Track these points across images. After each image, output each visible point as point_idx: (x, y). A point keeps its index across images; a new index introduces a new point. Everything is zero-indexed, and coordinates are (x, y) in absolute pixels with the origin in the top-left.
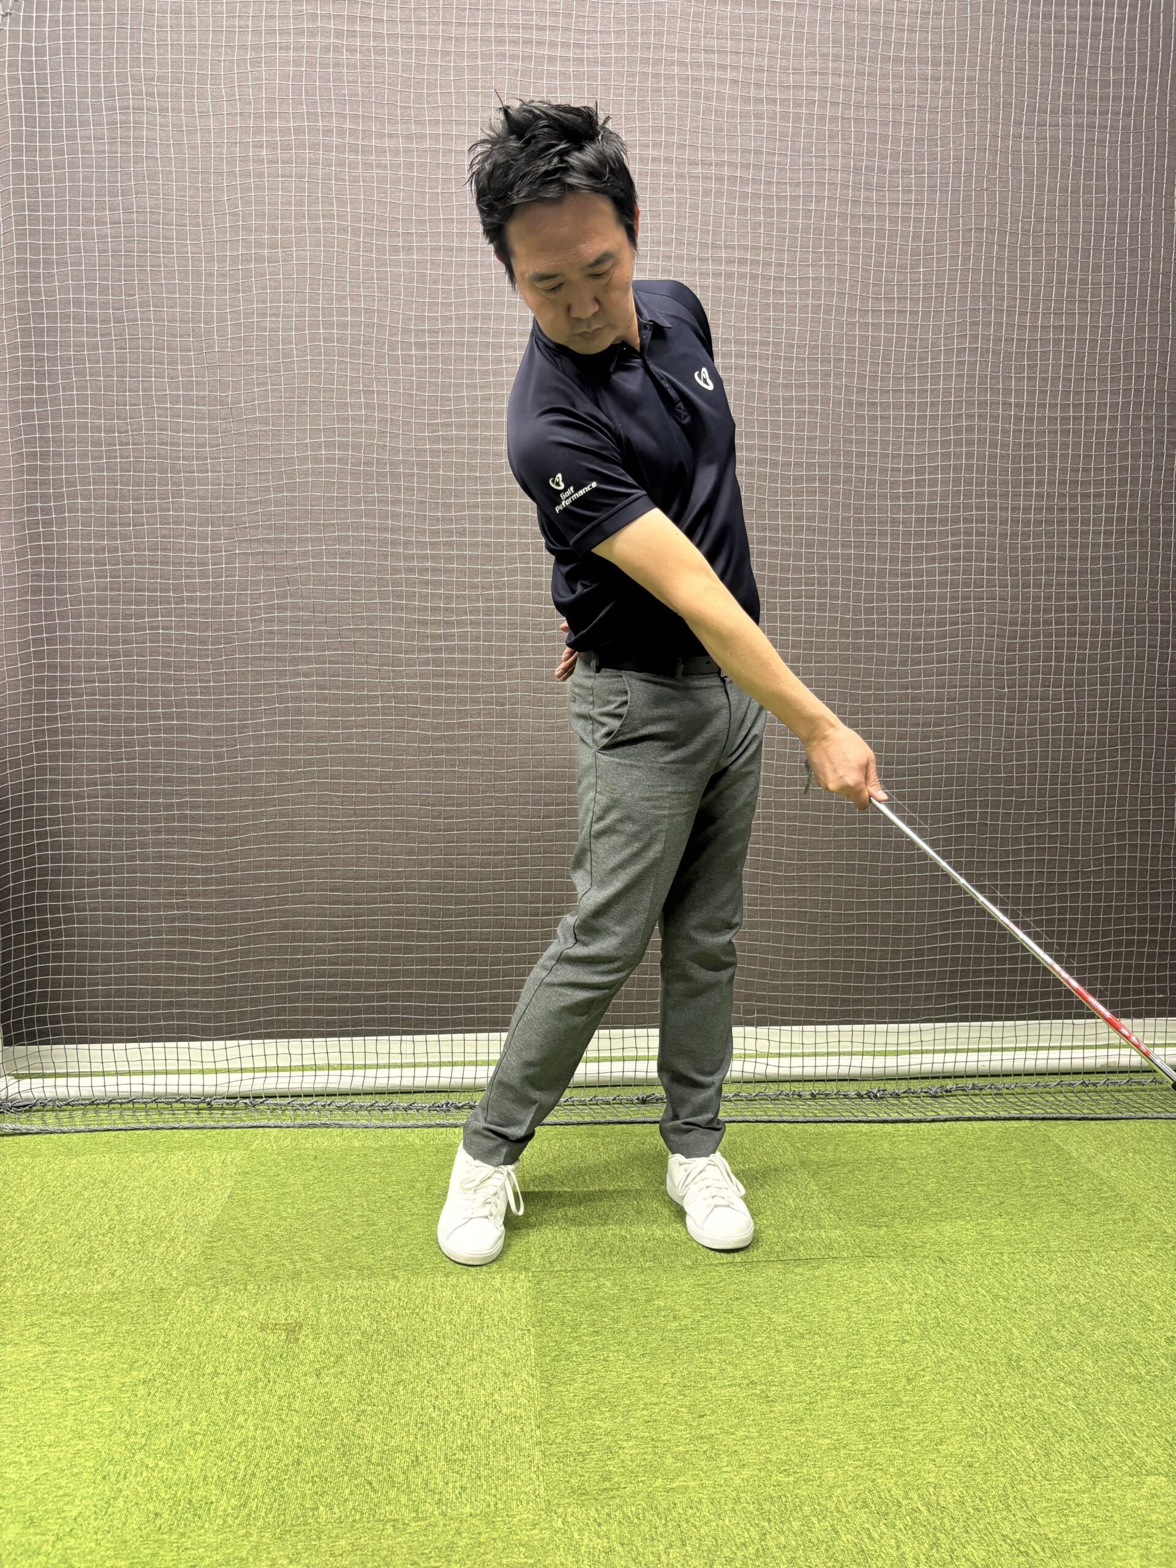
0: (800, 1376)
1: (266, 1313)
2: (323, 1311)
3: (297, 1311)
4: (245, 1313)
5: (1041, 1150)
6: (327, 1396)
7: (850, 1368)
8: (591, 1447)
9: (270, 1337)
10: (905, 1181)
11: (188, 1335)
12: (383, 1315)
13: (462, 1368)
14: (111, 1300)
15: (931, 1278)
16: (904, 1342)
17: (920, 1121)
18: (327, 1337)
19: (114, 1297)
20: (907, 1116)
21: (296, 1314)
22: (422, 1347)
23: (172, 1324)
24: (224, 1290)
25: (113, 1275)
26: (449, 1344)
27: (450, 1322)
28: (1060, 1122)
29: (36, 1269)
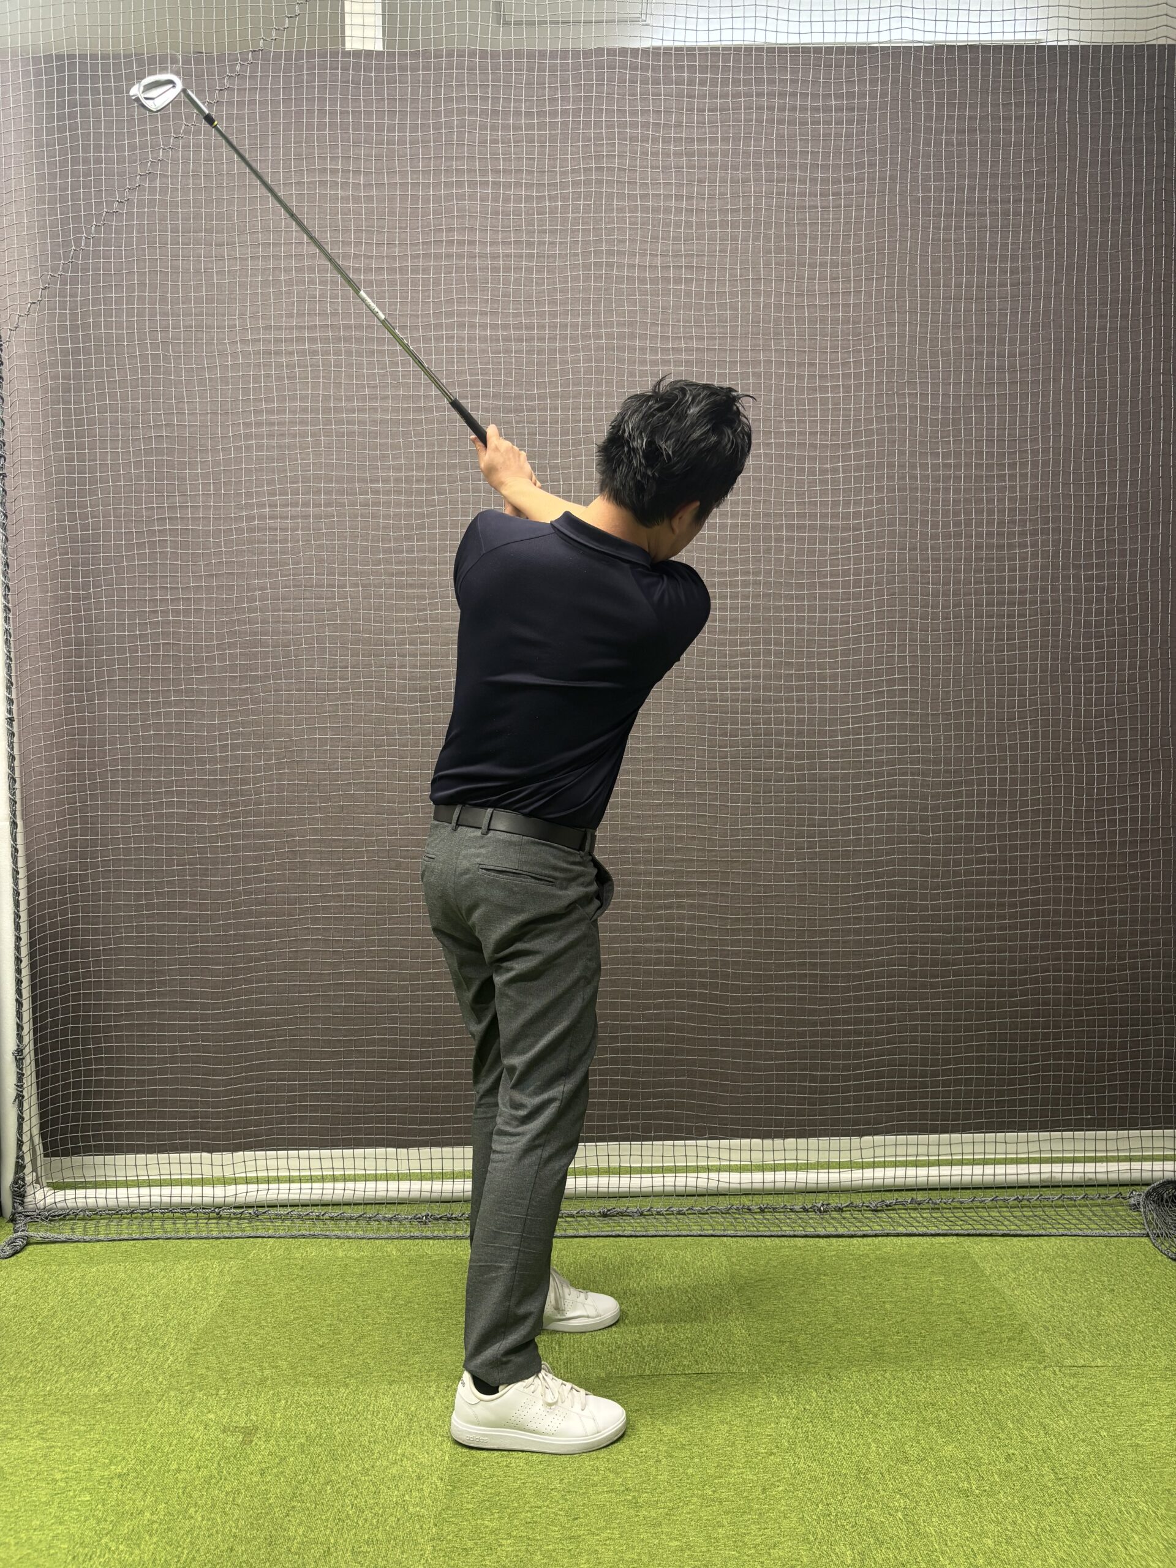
0: (671, 1484)
1: (230, 1417)
2: (278, 1415)
3: (256, 1415)
4: (212, 1416)
5: (959, 1267)
6: (267, 1492)
7: (717, 1478)
8: (476, 1544)
9: (229, 1439)
10: (820, 1297)
11: (162, 1435)
12: (328, 1421)
13: (384, 1471)
14: (104, 1402)
15: (814, 1394)
16: (772, 1454)
17: (852, 1236)
18: (276, 1440)
19: (107, 1399)
20: (841, 1231)
21: (254, 1418)
22: (354, 1451)
23: (150, 1425)
24: (199, 1394)
25: (109, 1378)
26: (379, 1448)
27: (383, 1428)
28: (985, 1239)
29: (46, 1372)
